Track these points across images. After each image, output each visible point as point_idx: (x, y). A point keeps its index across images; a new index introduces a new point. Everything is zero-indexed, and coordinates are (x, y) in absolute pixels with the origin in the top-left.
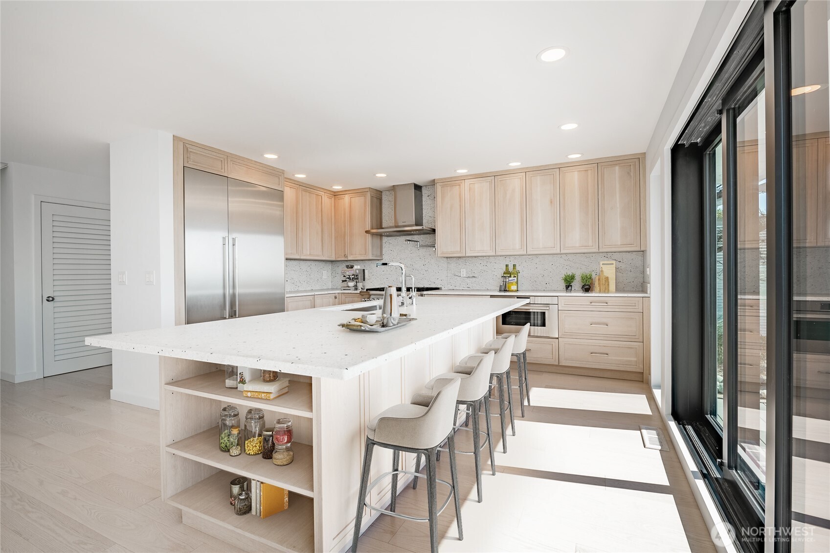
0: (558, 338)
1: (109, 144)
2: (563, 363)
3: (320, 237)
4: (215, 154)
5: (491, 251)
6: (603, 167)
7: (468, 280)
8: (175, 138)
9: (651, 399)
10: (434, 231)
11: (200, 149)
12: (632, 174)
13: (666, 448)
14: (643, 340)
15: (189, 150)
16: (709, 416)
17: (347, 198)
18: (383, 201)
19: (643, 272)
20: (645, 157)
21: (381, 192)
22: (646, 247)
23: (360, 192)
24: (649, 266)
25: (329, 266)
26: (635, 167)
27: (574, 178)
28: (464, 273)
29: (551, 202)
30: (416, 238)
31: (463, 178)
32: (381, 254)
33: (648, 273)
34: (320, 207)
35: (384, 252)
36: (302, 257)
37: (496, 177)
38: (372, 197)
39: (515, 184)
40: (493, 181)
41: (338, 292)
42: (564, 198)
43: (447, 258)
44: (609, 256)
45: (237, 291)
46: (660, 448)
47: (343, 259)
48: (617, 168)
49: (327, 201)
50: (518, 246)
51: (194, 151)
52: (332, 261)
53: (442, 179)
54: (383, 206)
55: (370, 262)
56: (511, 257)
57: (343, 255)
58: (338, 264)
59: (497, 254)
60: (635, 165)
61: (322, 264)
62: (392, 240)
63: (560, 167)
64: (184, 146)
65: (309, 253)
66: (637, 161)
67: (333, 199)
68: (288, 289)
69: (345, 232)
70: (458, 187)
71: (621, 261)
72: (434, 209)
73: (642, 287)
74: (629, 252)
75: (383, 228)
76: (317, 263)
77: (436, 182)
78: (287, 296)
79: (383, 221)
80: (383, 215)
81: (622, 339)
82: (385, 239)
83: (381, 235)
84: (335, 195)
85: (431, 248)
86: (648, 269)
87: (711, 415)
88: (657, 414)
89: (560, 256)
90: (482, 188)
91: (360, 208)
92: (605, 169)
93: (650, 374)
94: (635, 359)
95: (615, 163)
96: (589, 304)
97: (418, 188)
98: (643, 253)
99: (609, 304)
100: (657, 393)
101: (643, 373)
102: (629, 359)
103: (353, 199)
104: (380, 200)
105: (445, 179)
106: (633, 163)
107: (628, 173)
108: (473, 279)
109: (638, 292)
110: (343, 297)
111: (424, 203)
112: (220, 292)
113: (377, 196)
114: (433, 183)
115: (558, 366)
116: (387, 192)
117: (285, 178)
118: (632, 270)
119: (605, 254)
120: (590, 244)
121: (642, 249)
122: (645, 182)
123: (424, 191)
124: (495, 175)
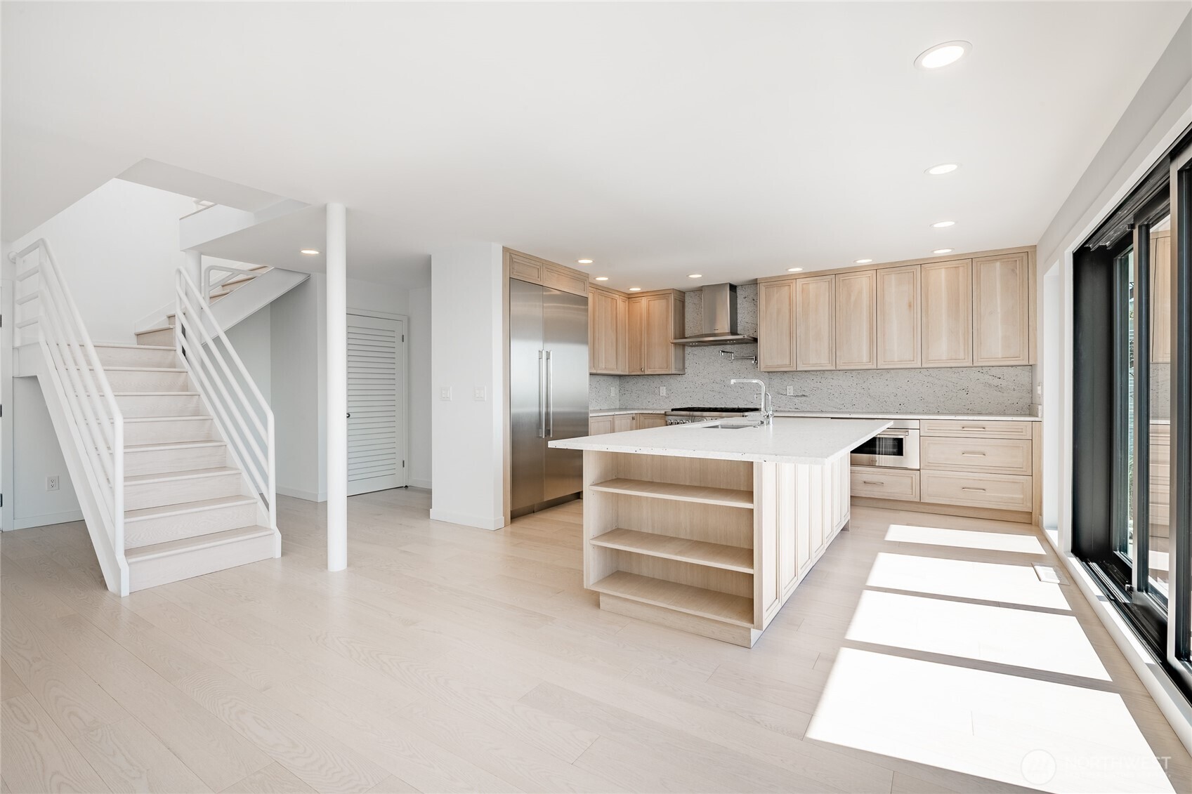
0: (919, 470)
1: (430, 257)
2: (926, 499)
3: (615, 348)
4: (533, 262)
5: (830, 365)
6: (979, 263)
7: (796, 400)
8: (505, 249)
9: (1044, 540)
10: (755, 340)
11: (522, 259)
12: (1018, 272)
13: (1066, 582)
14: (1033, 474)
15: (514, 260)
16: (1118, 552)
17: (644, 302)
18: (686, 304)
19: (1032, 391)
20: (1036, 251)
21: (684, 293)
22: (1036, 360)
23: (661, 294)
24: (1041, 384)
25: (617, 382)
26: (1022, 264)
27: (940, 277)
28: (790, 391)
29: (910, 306)
30: (728, 348)
31: (795, 277)
32: (684, 368)
33: (1039, 392)
34: (615, 313)
35: (687, 365)
36: (599, 372)
37: (836, 276)
38: (675, 299)
39: (863, 284)
40: (834, 281)
41: (636, 412)
42: (927, 301)
43: (769, 372)
44: (984, 371)
45: (551, 410)
46: (1059, 582)
47: (639, 373)
48: (998, 264)
49: (621, 305)
50: (865, 359)
51: (518, 261)
52: (620, 376)
53: (766, 278)
54: (686, 310)
55: (669, 377)
56: (854, 373)
57: (638, 368)
58: (628, 379)
59: (838, 368)
60: (1022, 261)
61: (610, 379)
62: (697, 350)
63: (922, 264)
64: (510, 256)
65: (604, 367)
66: (1025, 255)
67: (627, 302)
68: (591, 408)
69: (641, 342)
70: (787, 288)
71: (1002, 377)
72: (755, 312)
73: (1031, 409)
74: (1012, 366)
75: (686, 338)
76: (605, 378)
77: (758, 282)
78: (591, 415)
79: (686, 328)
80: (686, 320)
81: (1000, 472)
82: (688, 350)
83: (684, 345)
84: (630, 297)
85: (749, 361)
86: (1039, 388)
87: (1120, 551)
88: (1052, 553)
89: (918, 371)
90: (818, 290)
91: (659, 313)
92: (982, 266)
93: (1041, 514)
94: (1022, 496)
95: (995, 258)
96: (961, 429)
97: (733, 288)
98: (1031, 367)
99: (987, 429)
100: (1053, 535)
101: (1031, 513)
102: (1011, 496)
103: (652, 303)
104: (683, 302)
105: (770, 278)
106: (1020, 258)
107: (1013, 270)
108: (804, 398)
109: (1025, 415)
110: (642, 418)
111: (739, 306)
112: (536, 410)
113: (681, 298)
114: (755, 283)
115: (920, 503)
116: (692, 293)
117: (590, 283)
118: (1016, 388)
119: (980, 369)
120: (961, 356)
121: (1030, 363)
122: (1035, 282)
123: (739, 292)
124: (837, 273)
